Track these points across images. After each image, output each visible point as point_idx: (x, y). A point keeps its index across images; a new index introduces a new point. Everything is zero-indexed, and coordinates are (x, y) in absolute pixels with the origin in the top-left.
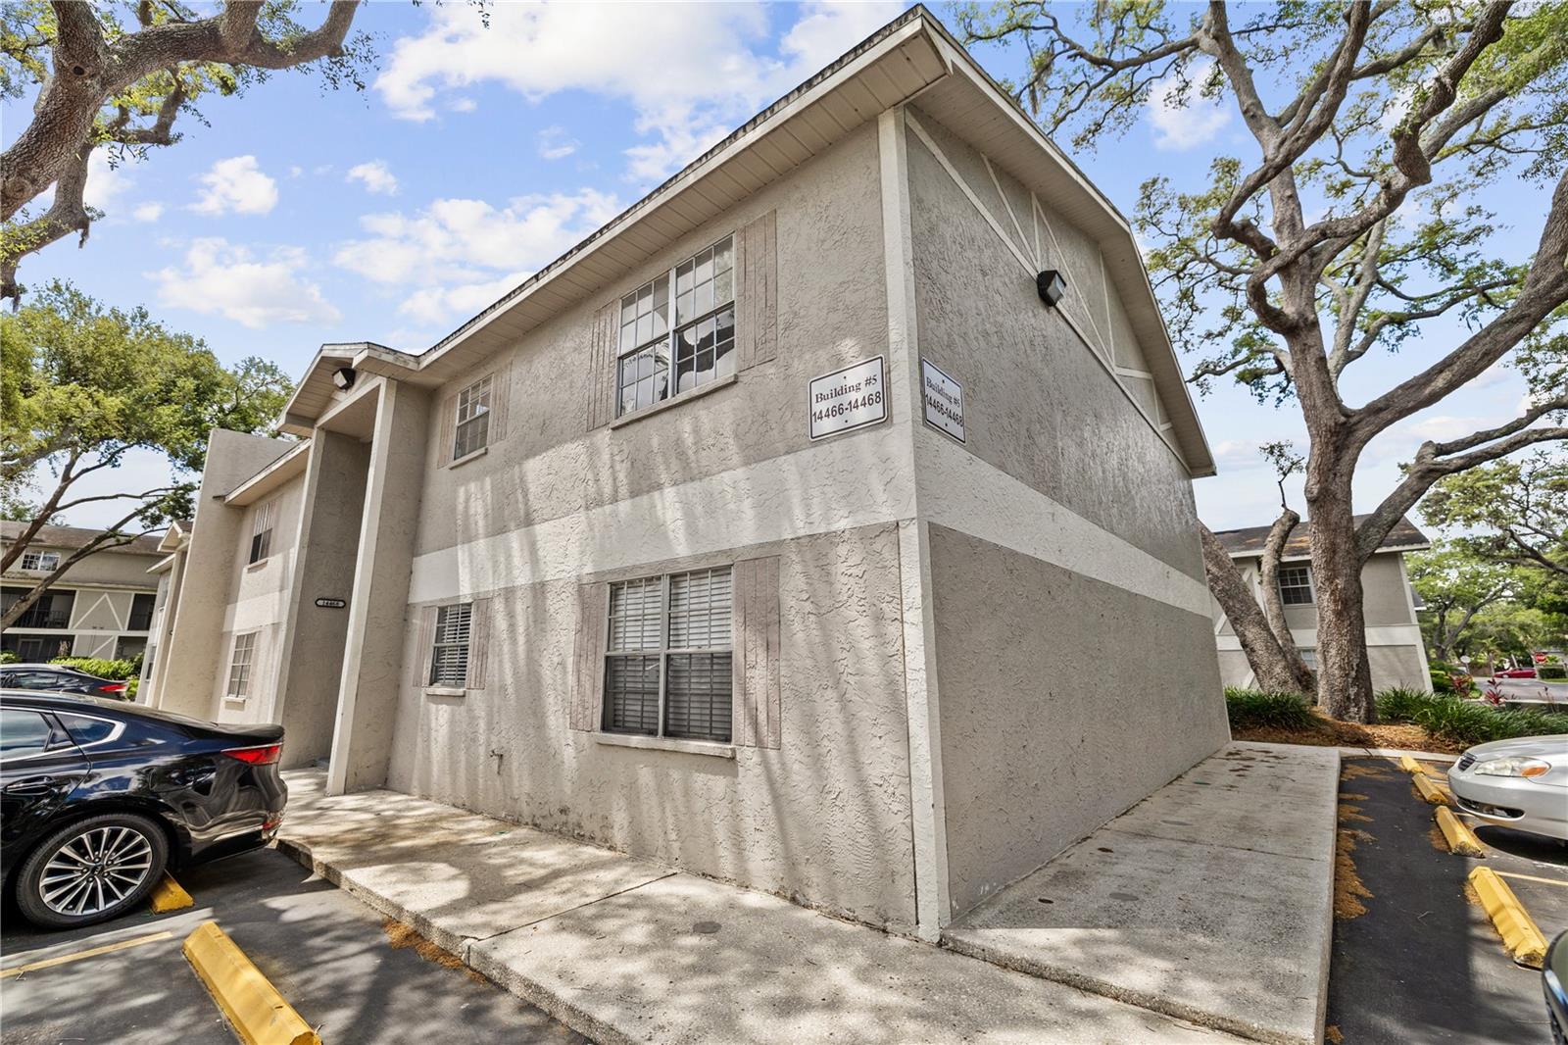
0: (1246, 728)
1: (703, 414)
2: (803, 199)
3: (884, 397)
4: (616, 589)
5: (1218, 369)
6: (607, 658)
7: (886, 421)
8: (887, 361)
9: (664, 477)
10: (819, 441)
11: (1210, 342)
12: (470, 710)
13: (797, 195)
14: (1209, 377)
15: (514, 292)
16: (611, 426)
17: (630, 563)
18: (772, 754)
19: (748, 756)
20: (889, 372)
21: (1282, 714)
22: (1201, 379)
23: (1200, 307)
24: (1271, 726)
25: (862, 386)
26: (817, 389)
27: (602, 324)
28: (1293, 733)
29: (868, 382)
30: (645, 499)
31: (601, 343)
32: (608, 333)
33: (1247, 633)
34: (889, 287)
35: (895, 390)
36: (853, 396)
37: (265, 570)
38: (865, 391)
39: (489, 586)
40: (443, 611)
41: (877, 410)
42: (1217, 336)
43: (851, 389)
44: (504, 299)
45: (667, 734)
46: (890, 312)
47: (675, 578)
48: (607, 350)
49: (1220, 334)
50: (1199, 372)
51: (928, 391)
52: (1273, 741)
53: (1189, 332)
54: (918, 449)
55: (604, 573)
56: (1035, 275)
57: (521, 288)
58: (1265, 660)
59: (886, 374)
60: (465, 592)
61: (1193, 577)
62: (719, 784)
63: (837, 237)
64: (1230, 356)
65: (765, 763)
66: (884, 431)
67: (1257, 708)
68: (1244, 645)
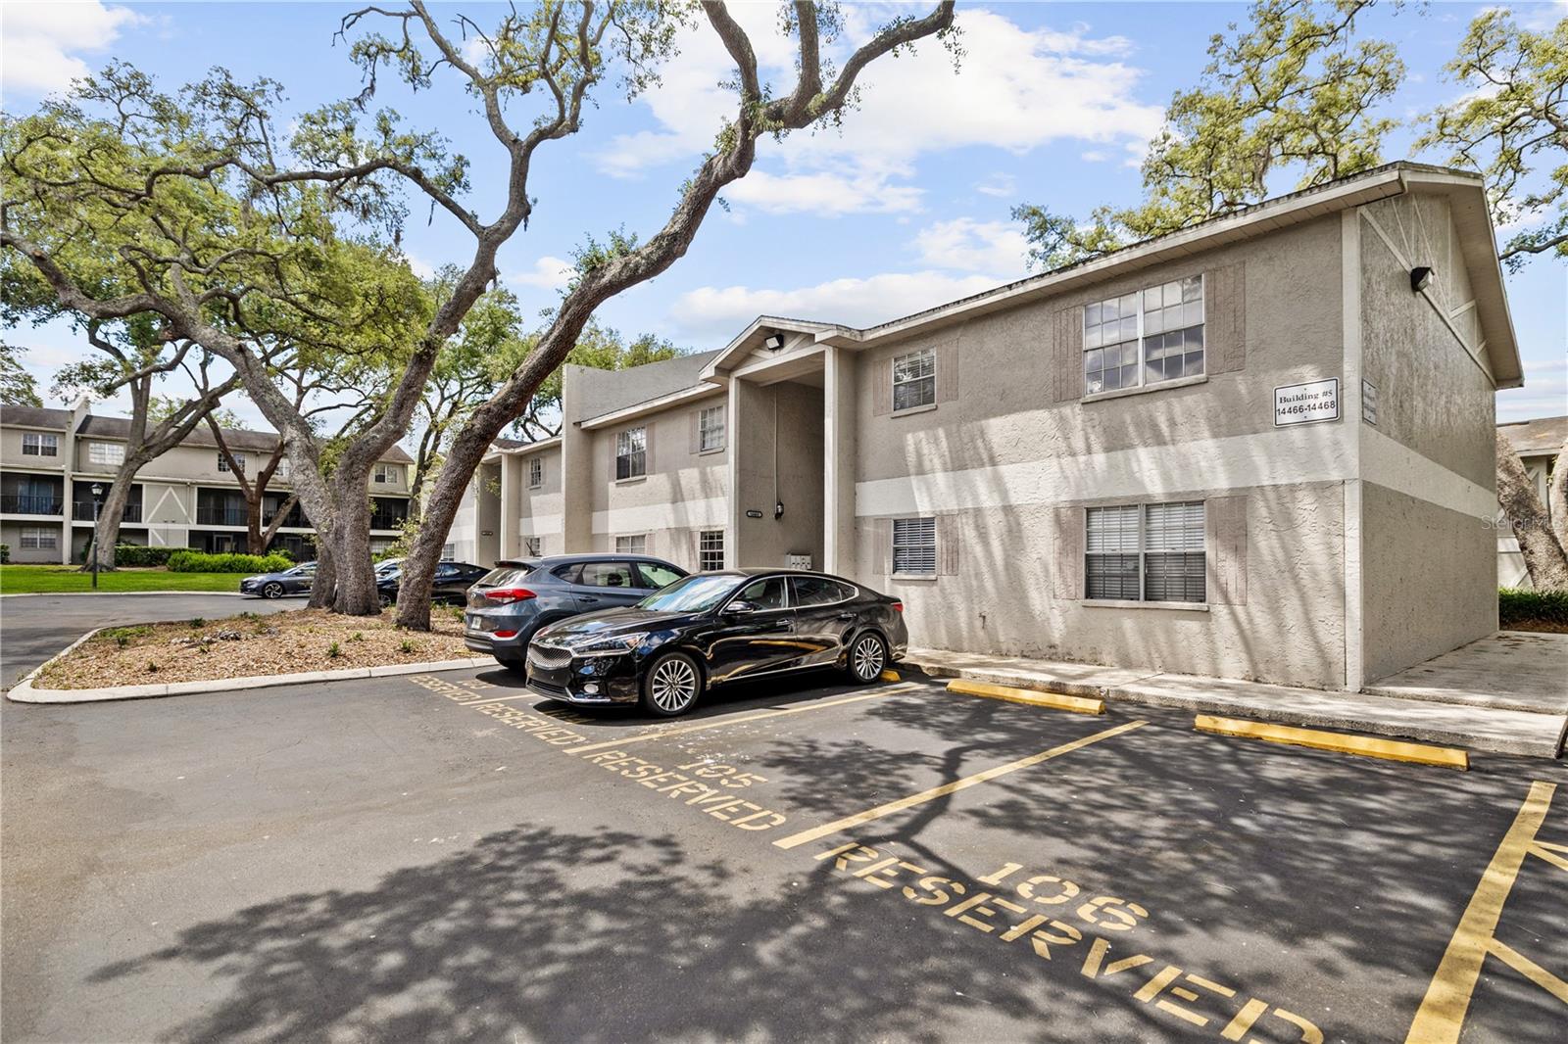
0: (1514, 621)
1: (1174, 401)
2: (1270, 258)
3: (1338, 404)
4: (1089, 511)
5: (1537, 245)
6: (1087, 555)
7: (1337, 419)
8: (1342, 382)
9: (1136, 441)
10: (1283, 427)
11: (1531, 209)
12: (943, 590)
13: (1264, 255)
14: (1524, 255)
15: (983, 294)
16: (1082, 400)
17: (1106, 495)
18: (1239, 610)
19: (1220, 611)
20: (1342, 389)
21: (1553, 609)
22: (1513, 257)
23: (1525, 167)
24: (1540, 619)
25: (1320, 396)
26: (1280, 393)
27: (1064, 323)
28: (1562, 625)
29: (1325, 394)
30: (1119, 455)
31: (1064, 338)
32: (1071, 329)
33: (1528, 536)
34: (1345, 334)
35: (1346, 401)
36: (1312, 402)
37: (642, 485)
38: (1323, 400)
39: (952, 505)
40: (896, 523)
41: (1331, 413)
42: (1541, 202)
43: (1311, 397)
44: (970, 298)
45: (1146, 599)
46: (1345, 351)
47: (1148, 507)
48: (1071, 343)
49: (1547, 201)
50: (1512, 249)
51: (1366, 400)
52: (1540, 631)
53: (1507, 202)
54: (1363, 439)
55: (1079, 501)
56: (1409, 269)
57: (991, 292)
58: (1544, 561)
59: (1340, 390)
60: (924, 509)
61: (1486, 488)
62: (1194, 626)
63: (1300, 292)
64: (1554, 229)
65: (1233, 614)
66: (1336, 426)
67: (1528, 603)
68: (1523, 548)
